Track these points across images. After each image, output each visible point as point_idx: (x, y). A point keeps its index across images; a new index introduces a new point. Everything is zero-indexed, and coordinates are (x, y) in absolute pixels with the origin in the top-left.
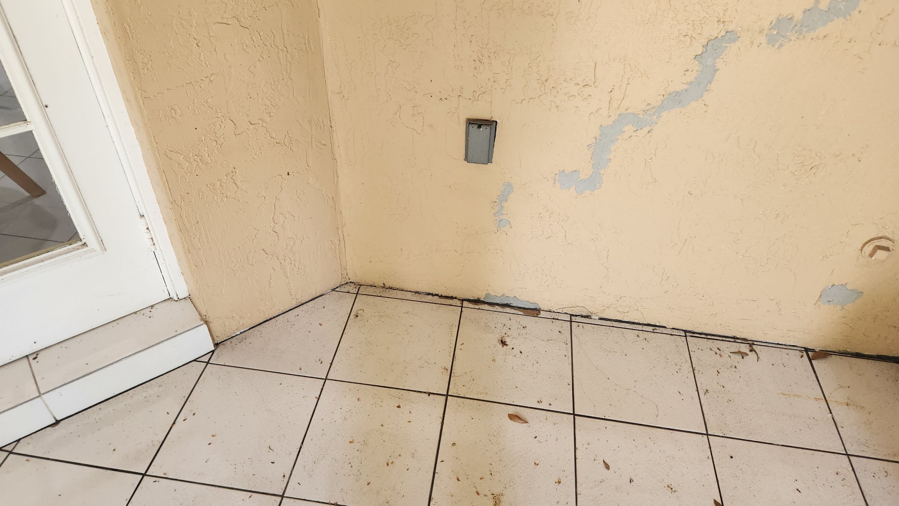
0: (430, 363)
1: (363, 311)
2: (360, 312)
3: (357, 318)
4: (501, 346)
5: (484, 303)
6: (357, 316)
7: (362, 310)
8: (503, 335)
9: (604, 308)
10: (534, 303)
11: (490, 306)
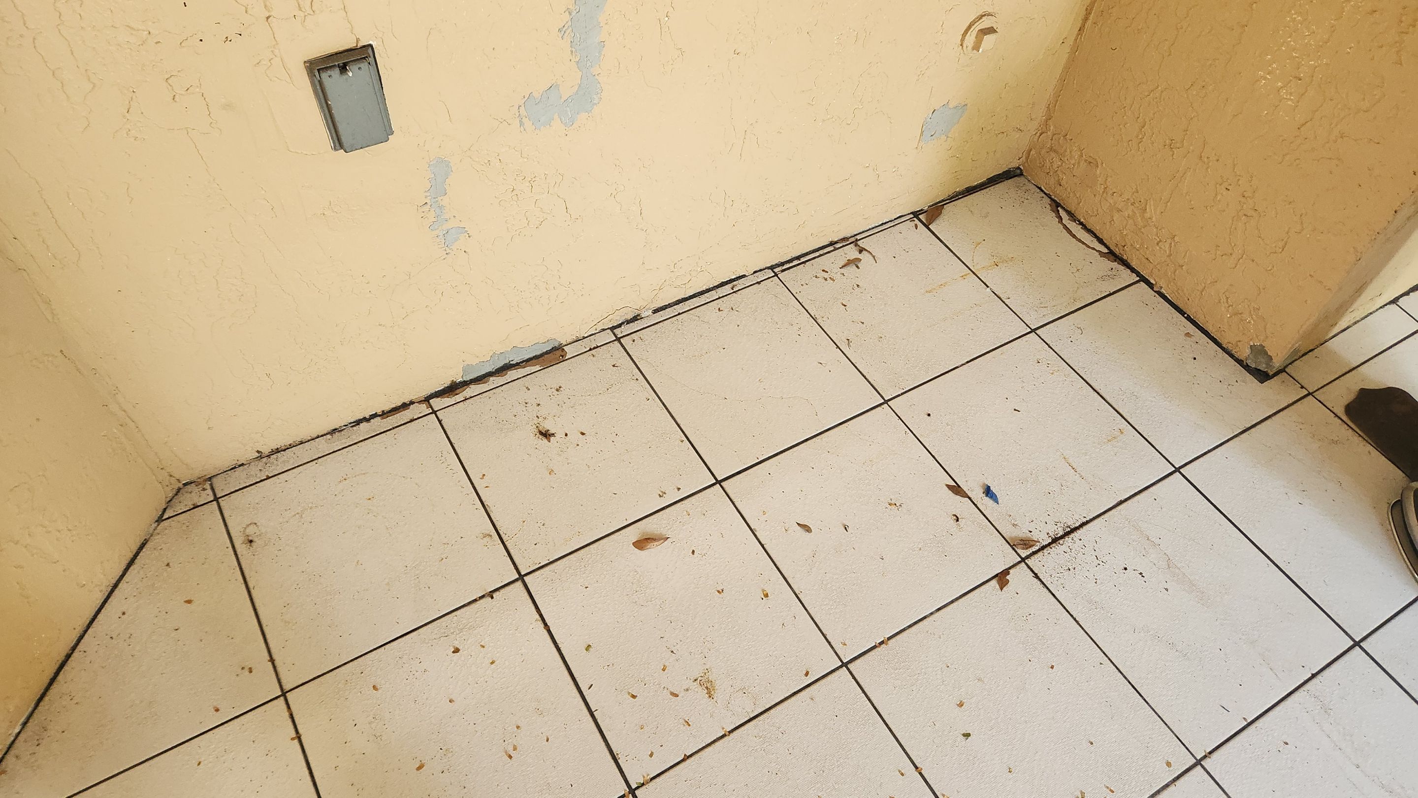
0: (453, 542)
1: (256, 524)
2: (251, 530)
3: (253, 544)
4: (545, 441)
5: (465, 384)
6: (251, 541)
7: (252, 525)
8: (536, 421)
9: (656, 292)
10: (548, 341)
11: (479, 384)
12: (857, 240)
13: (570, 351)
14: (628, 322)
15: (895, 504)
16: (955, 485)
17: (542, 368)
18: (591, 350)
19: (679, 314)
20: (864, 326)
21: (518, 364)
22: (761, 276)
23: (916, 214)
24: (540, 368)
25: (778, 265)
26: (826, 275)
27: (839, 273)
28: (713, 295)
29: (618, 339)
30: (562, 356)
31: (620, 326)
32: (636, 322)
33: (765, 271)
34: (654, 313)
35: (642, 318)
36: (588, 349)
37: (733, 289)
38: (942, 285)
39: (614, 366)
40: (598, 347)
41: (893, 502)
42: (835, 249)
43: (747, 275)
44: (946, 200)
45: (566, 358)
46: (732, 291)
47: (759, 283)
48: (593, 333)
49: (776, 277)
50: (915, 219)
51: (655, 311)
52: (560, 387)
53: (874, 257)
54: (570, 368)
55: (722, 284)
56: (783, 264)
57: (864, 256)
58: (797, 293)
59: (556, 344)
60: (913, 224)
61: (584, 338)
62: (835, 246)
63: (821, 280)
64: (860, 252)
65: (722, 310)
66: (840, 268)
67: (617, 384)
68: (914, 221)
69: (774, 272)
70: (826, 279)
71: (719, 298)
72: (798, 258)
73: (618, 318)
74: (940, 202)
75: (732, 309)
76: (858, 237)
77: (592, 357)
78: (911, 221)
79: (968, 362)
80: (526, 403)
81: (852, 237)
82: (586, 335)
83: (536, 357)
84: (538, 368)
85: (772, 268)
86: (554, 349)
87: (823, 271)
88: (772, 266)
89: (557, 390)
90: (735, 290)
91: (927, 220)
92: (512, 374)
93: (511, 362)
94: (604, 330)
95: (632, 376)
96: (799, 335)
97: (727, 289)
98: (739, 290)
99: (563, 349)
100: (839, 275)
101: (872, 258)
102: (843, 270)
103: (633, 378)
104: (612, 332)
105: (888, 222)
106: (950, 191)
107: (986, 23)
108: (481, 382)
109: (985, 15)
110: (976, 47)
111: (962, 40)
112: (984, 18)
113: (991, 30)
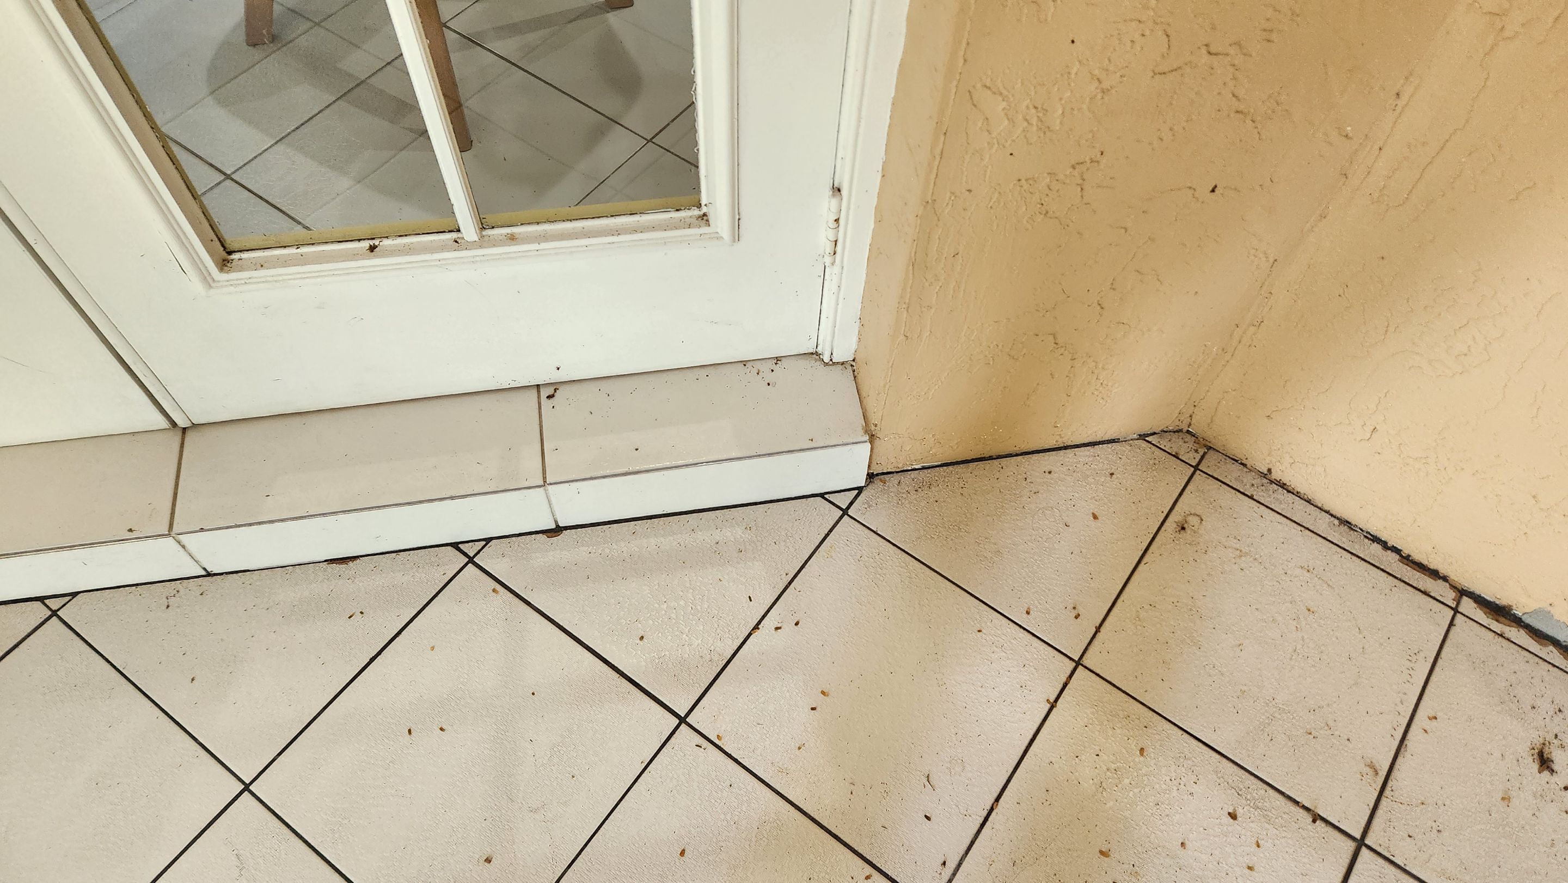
0: (1337, 733)
1: (1202, 520)
2: (1193, 520)
4: (1536, 766)
5: (1518, 622)
6: (1183, 528)
7: (1197, 518)
80: (1560, 710)
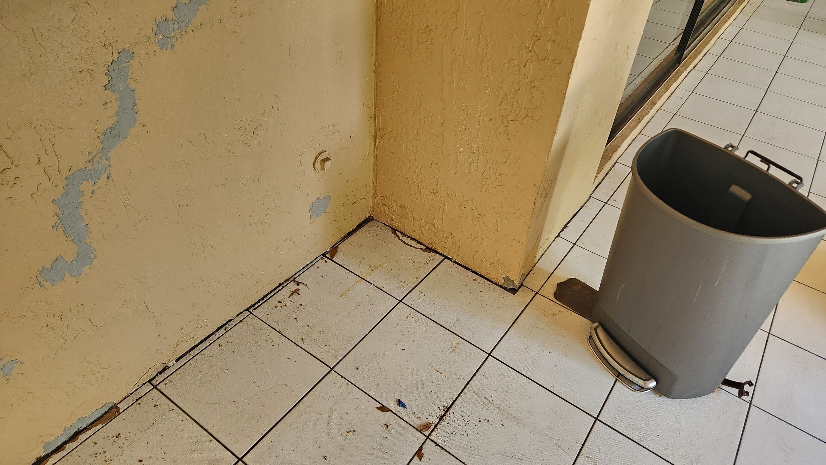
5: (48, 456)
9: (174, 349)
10: (104, 405)
11: (59, 452)
12: (295, 279)
13: (122, 406)
14: (160, 373)
15: (351, 431)
16: (381, 406)
17: (104, 425)
18: (137, 400)
19: (194, 357)
20: (310, 327)
21: (85, 428)
22: (242, 317)
23: (324, 255)
24: (103, 426)
25: (251, 307)
26: (281, 304)
27: (288, 301)
28: (214, 337)
29: (155, 387)
30: (117, 412)
31: (154, 378)
32: (165, 371)
33: (244, 313)
34: (177, 362)
35: (170, 367)
36: (135, 401)
37: (226, 330)
38: (347, 290)
39: (155, 406)
40: (142, 397)
41: (349, 430)
42: (283, 287)
43: (233, 318)
44: (338, 243)
45: (120, 412)
46: (226, 331)
47: (241, 321)
48: (137, 388)
49: (251, 314)
50: (324, 257)
51: (177, 360)
52: (119, 434)
53: (306, 285)
54: (124, 418)
55: (219, 329)
56: (254, 305)
57: (301, 287)
58: (266, 320)
59: (111, 405)
60: (324, 260)
61: (131, 394)
62: (282, 285)
63: (279, 308)
64: (298, 285)
65: (221, 346)
66: (288, 298)
67: (160, 418)
68: (324, 259)
69: (249, 312)
70: (281, 307)
71: (218, 338)
72: (262, 299)
73: (152, 373)
74: (335, 245)
75: (228, 342)
76: (295, 277)
77: (138, 406)
78: (322, 259)
79: (371, 330)
80: (96, 454)
81: (291, 277)
82: (132, 392)
83: (98, 419)
84: (100, 426)
85: (247, 309)
86: (111, 409)
87: (279, 302)
88: (247, 308)
89: (117, 437)
90: (227, 330)
91: (331, 257)
92: (82, 437)
93: (80, 429)
94: (144, 384)
95: (169, 408)
96: (273, 345)
97: (222, 331)
98: (230, 329)
99: (117, 407)
100: (289, 302)
101: (305, 286)
102: (290, 299)
103: (170, 409)
104: (150, 383)
105: (310, 263)
106: (339, 238)
107: (323, 156)
108: (60, 450)
109: (321, 153)
110: (323, 168)
111: (314, 167)
112: (321, 154)
113: (327, 159)
